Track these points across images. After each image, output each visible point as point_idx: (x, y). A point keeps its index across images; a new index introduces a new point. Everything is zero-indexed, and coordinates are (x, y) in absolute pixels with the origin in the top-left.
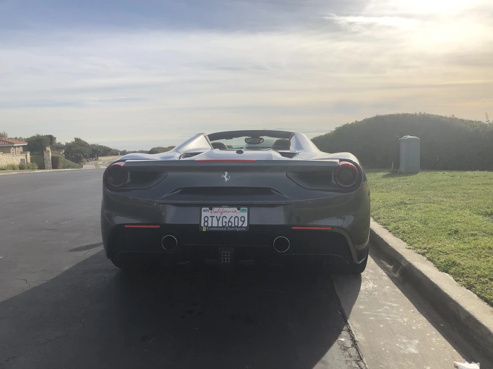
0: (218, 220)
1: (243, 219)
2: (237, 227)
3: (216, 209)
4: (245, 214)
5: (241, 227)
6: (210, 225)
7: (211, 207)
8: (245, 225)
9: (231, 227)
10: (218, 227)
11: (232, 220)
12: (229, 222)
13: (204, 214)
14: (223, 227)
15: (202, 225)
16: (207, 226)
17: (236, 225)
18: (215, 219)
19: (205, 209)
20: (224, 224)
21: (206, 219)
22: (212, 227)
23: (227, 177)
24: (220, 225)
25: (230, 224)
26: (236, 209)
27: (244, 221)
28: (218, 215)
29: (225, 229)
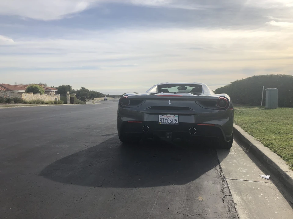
0: (166, 120)
1: (176, 120)
2: (174, 123)
3: (165, 116)
4: (177, 118)
5: (175, 123)
6: (162, 122)
7: (163, 114)
8: (177, 122)
9: (171, 123)
10: (166, 123)
11: (172, 120)
12: (170, 121)
13: (160, 117)
14: (168, 123)
15: (159, 122)
16: (161, 122)
17: (173, 122)
18: (164, 120)
19: (161, 115)
20: (168, 122)
21: (161, 120)
22: (163, 123)
23: (170, 103)
24: (167, 122)
25: (171, 122)
26: (173, 116)
27: (177, 121)
28: (166, 118)
29: (169, 124)
